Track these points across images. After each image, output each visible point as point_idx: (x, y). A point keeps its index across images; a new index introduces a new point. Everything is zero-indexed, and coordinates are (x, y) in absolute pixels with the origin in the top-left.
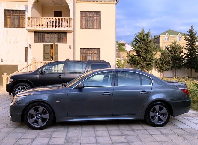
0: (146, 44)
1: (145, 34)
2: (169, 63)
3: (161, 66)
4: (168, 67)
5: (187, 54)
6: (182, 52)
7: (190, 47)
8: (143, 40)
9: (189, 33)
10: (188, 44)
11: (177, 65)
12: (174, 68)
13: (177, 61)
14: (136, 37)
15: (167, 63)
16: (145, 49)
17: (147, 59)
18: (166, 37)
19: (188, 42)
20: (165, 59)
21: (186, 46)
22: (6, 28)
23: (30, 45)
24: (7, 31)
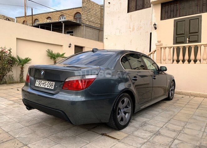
22: (130, 13)
23: (155, 24)
24: (131, 16)
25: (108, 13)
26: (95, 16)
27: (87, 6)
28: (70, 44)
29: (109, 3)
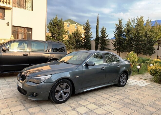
0: (59, 28)
1: (58, 20)
2: (74, 44)
3: (68, 46)
4: (72, 47)
5: (84, 39)
6: (81, 37)
7: (86, 34)
8: (57, 25)
9: (86, 25)
10: (85, 32)
11: (78, 46)
12: (76, 48)
13: (78, 43)
14: (52, 22)
15: (72, 44)
16: (58, 32)
17: (60, 40)
18: (68, 24)
19: (85, 30)
20: (71, 41)
21: (84, 33)
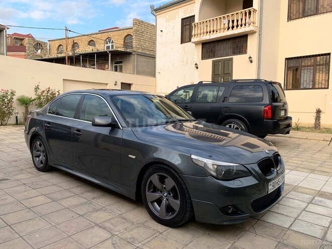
22: (183, 44)
23: (196, 64)
24: (184, 47)
25: (160, 43)
26: (150, 40)
27: (139, 29)
28: (116, 82)
29: (162, 31)
